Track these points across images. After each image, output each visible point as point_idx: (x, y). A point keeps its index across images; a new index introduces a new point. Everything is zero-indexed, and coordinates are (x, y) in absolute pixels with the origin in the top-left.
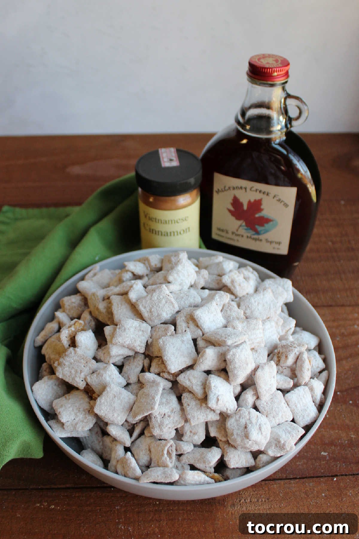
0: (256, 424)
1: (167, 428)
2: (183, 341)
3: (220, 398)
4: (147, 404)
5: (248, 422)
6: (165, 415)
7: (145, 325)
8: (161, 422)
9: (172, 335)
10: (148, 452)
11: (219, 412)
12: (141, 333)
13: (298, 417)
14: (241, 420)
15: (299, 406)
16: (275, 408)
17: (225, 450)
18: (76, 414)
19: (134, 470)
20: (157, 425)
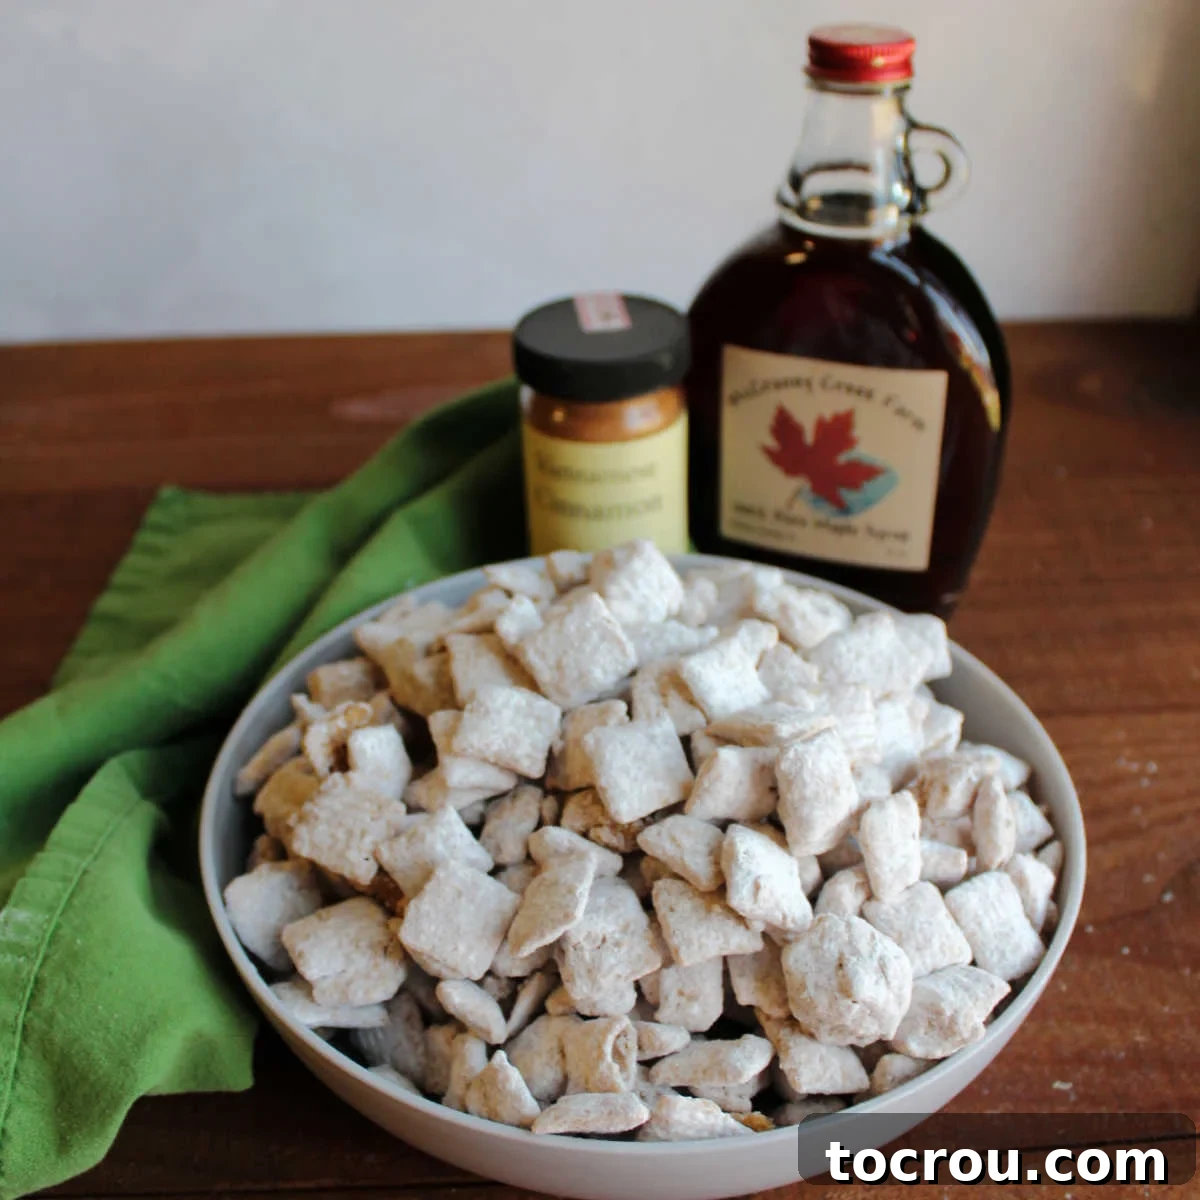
0: (871, 957)
1: (611, 977)
2: (652, 738)
3: (762, 882)
4: (552, 908)
5: (847, 951)
6: (604, 940)
7: (542, 703)
8: (593, 960)
9: (621, 724)
10: (558, 1057)
11: (759, 927)
12: (532, 723)
13: (988, 954)
14: (826, 946)
15: (987, 924)
16: (921, 923)
17: (782, 1043)
18: (348, 958)
19: (517, 1098)
20: (583, 972)
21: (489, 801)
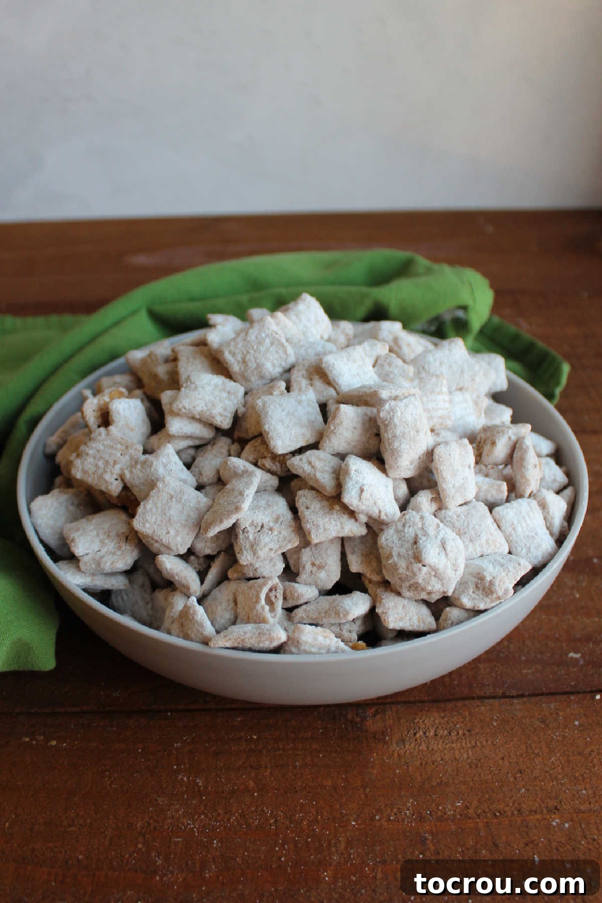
0: (436, 537)
1: (267, 549)
2: (300, 402)
3: (365, 488)
4: (228, 504)
5: (420, 533)
6: (262, 527)
7: (231, 384)
8: (255, 539)
9: (282, 394)
10: (232, 605)
11: (363, 519)
12: (225, 395)
13: (519, 549)
14: (406, 530)
15: (519, 529)
16: (474, 525)
17: (378, 596)
18: (102, 542)
19: (201, 625)
20: (248, 546)
21: (197, 448)
